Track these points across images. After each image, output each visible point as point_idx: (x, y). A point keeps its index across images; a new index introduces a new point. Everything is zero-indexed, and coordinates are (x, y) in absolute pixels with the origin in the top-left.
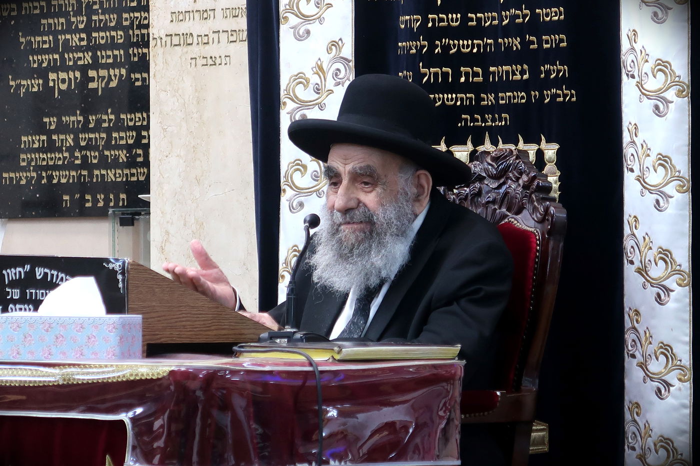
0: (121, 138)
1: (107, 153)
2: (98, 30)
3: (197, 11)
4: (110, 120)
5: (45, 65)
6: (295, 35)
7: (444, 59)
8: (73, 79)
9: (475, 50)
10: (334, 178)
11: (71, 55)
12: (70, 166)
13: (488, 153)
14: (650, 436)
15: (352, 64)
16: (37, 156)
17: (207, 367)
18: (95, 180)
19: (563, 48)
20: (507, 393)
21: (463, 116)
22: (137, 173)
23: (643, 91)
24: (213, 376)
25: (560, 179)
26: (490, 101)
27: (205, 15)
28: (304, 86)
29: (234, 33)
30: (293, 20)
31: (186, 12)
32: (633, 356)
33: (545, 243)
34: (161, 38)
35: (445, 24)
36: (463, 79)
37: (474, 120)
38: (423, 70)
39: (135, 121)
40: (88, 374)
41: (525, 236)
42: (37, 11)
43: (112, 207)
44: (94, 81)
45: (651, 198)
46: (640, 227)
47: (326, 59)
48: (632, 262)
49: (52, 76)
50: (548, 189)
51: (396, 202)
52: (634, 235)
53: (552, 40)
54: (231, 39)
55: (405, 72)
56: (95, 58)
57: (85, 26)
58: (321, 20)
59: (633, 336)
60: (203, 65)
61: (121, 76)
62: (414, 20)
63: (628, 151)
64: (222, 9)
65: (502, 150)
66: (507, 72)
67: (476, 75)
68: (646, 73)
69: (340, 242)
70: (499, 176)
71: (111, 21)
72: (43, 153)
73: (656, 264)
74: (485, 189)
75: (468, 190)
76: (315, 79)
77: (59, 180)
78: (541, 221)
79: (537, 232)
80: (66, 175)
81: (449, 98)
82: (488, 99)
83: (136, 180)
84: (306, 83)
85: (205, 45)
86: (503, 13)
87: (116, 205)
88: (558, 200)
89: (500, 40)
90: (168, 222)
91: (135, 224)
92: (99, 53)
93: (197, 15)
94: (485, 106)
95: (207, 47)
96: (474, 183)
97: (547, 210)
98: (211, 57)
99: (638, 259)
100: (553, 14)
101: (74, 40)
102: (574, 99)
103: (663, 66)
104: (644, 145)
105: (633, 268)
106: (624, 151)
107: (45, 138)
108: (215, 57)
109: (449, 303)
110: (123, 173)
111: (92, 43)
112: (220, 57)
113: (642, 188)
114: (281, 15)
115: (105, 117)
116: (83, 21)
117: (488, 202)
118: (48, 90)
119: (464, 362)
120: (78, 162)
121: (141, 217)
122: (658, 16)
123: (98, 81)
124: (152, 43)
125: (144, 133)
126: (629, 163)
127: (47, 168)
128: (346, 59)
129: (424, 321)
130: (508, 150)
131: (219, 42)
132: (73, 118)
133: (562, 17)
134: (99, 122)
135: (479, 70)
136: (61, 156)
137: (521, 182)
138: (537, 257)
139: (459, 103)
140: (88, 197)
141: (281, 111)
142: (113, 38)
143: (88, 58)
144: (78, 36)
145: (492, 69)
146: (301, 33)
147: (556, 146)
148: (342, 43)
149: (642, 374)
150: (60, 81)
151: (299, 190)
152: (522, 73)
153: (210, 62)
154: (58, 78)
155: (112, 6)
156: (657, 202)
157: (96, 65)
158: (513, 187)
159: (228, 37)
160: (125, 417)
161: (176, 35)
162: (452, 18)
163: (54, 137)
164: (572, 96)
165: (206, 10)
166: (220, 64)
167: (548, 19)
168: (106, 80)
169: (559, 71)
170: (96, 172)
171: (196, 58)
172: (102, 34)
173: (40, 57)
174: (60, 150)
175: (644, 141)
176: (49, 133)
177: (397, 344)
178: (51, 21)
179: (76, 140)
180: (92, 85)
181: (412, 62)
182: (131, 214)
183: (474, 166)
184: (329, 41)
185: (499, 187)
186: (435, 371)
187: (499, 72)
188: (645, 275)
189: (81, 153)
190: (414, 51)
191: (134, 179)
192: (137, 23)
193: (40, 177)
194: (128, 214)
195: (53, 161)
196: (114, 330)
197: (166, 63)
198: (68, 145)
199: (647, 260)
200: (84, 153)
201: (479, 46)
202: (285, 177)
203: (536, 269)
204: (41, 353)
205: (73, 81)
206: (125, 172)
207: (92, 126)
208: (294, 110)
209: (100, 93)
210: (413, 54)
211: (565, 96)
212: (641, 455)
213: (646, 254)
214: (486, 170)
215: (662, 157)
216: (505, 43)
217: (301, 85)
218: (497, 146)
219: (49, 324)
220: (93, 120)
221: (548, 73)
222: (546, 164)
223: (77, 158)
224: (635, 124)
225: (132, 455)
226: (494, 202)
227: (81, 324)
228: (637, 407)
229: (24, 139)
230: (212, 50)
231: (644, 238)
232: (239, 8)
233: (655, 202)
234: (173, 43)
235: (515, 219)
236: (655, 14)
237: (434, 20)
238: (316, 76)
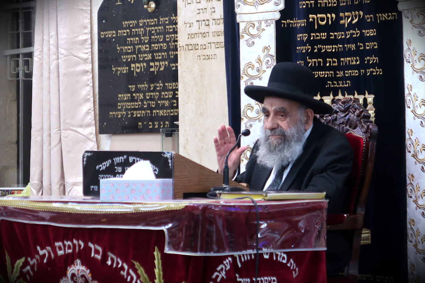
0: (166, 95)
1: (159, 102)
2: (154, 43)
3: (200, 33)
4: (161, 86)
5: (129, 60)
6: (247, 44)
7: (319, 55)
8: (142, 67)
9: (334, 50)
10: (266, 113)
11: (142, 55)
12: (142, 109)
13: (340, 100)
14: (419, 236)
15: (275, 58)
16: (126, 104)
17: (203, 204)
18: (153, 115)
19: (376, 49)
20: (350, 215)
21: (328, 82)
22: (174, 111)
23: (414, 69)
24: (206, 208)
25: (375, 112)
26: (341, 75)
27: (204, 35)
28: (252, 69)
29: (218, 44)
30: (246, 37)
31: (195, 34)
32: (411, 197)
33: (367, 143)
34: (183, 47)
35: (319, 38)
36: (328, 65)
37: (333, 84)
38: (309, 60)
39: (173, 87)
40: (146, 207)
41: (358, 139)
42: (125, 35)
43: (162, 128)
44: (153, 68)
45: (418, 121)
46: (413, 135)
47: (262, 55)
48: (410, 152)
49: (133, 65)
50: (369, 117)
51: (297, 125)
52: (410, 138)
53: (370, 45)
54: (217, 46)
55: (300, 61)
56: (153, 56)
57: (148, 41)
58: (259, 37)
59: (411, 187)
60: (203, 59)
61: (166, 65)
62: (304, 36)
63: (407, 98)
64: (212, 32)
65: (346, 98)
66: (349, 61)
67: (334, 62)
68: (415, 61)
69: (270, 144)
70: (346, 110)
71: (160, 39)
72: (129, 102)
73: (421, 152)
74: (339, 117)
75: (330, 118)
76: (257, 65)
77: (137, 115)
78: (365, 132)
79: (364, 137)
80: (140, 113)
81: (321, 74)
82: (340, 74)
83: (173, 115)
84: (253, 67)
85: (204, 49)
86: (347, 32)
87: (164, 127)
88: (374, 122)
89: (345, 45)
90: (187, 135)
91: (173, 135)
92: (155, 54)
93: (200, 35)
94: (338, 77)
95: (205, 50)
96: (333, 114)
97: (368, 127)
98: (207, 55)
99: (413, 150)
100: (371, 33)
101: (143, 48)
102: (381, 73)
103: (423, 57)
104: (415, 95)
105: (410, 154)
106: (406, 98)
107: (129, 95)
108: (209, 55)
109: (322, 172)
110: (167, 112)
111: (151, 49)
112: (212, 55)
113: (414, 116)
114: (241, 34)
115: (158, 85)
116: (147, 39)
117: (340, 124)
118: (131, 72)
119: (328, 200)
120: (145, 106)
121: (176, 132)
122: (421, 33)
123: (154, 68)
124: (179, 49)
125: (176, 92)
126: (408, 104)
127: (131, 109)
128: (272, 55)
129: (310, 180)
130: (349, 98)
131: (211, 48)
132: (143, 86)
133: (375, 34)
134: (155, 87)
135: (336, 60)
136: (137, 104)
137: (356, 113)
138: (364, 150)
139: (326, 76)
140: (150, 123)
141: (241, 81)
142: (161, 47)
143: (149, 57)
144: (145, 46)
145: (342, 59)
146: (250, 43)
147: (373, 96)
148: (270, 47)
149: (415, 205)
150: (136, 68)
151: (250, 119)
152: (356, 61)
153: (207, 57)
154: (136, 67)
155: (161, 31)
156: (422, 122)
157: (153, 60)
158: (352, 116)
159: (215, 46)
160: (164, 228)
161: (190, 45)
162: (322, 35)
163: (134, 95)
164: (380, 72)
165: (205, 33)
166: (212, 59)
167: (369, 35)
168: (158, 67)
169: (374, 60)
170: (154, 111)
171: (200, 56)
172: (156, 45)
173: (127, 56)
174: (137, 101)
175: (415, 93)
176: (131, 93)
177: (295, 192)
178: (132, 39)
179: (144, 96)
180: (152, 70)
181: (303, 57)
182: (171, 131)
183: (333, 106)
184: (264, 47)
185: (345, 116)
186: (313, 205)
187: (345, 61)
188: (416, 158)
189: (147, 102)
190: (304, 51)
191: (172, 114)
192: (173, 39)
193: (127, 114)
194: (169, 131)
195: (134, 106)
196: (159, 186)
197: (186, 58)
198: (141, 98)
199: (417, 151)
200: (148, 102)
201: (335, 48)
202: (243, 112)
203: (363, 155)
204: (124, 198)
205: (143, 68)
206: (168, 111)
207: (152, 89)
208: (247, 80)
209: (155, 73)
210: (304, 53)
211: (377, 72)
212: (415, 245)
213: (416, 148)
214: (339, 108)
215: (423, 101)
216: (348, 47)
217: (250, 68)
218: (344, 96)
219: (128, 184)
220: (152, 86)
221: (369, 61)
222: (368, 105)
223: (145, 105)
224: (411, 85)
225: (168, 247)
226: (343, 123)
227: (143, 184)
228: (413, 222)
229: (120, 96)
230: (208, 52)
231: (415, 140)
232: (220, 31)
233: (420, 122)
234: (189, 49)
235: (353, 132)
236: (420, 32)
237: (313, 36)
238: (258, 64)
